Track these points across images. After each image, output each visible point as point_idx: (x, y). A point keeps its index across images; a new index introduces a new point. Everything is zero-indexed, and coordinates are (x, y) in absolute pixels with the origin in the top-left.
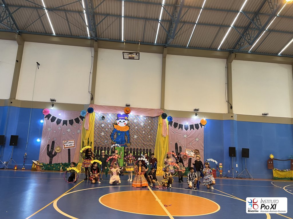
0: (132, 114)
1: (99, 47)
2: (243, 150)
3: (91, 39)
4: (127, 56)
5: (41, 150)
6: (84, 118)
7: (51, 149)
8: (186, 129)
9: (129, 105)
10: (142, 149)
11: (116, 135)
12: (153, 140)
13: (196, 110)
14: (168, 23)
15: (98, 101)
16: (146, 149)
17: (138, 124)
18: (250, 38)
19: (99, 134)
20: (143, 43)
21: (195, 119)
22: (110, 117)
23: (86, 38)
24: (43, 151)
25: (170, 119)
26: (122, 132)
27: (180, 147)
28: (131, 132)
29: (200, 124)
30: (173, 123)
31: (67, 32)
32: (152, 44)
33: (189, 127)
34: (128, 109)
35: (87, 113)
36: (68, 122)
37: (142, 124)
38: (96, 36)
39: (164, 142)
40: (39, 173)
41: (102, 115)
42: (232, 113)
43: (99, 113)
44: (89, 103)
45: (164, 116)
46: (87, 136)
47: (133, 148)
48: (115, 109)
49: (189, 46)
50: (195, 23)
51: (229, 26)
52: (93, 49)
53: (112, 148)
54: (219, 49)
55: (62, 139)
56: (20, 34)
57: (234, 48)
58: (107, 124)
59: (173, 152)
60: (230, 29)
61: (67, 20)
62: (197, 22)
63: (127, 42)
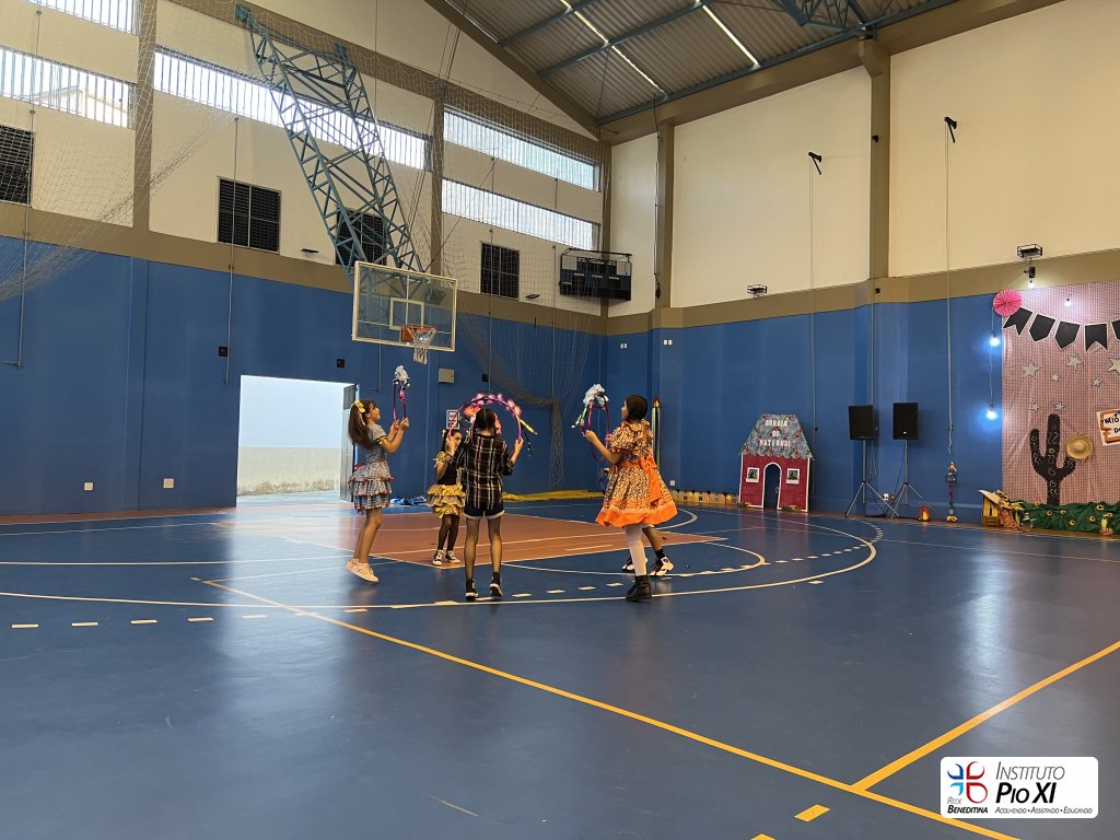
5: (1006, 454)
7: (1048, 447)
24: (1016, 454)
36: (1109, 331)
40: (1012, 537)
55: (1091, 405)
56: (873, 33)
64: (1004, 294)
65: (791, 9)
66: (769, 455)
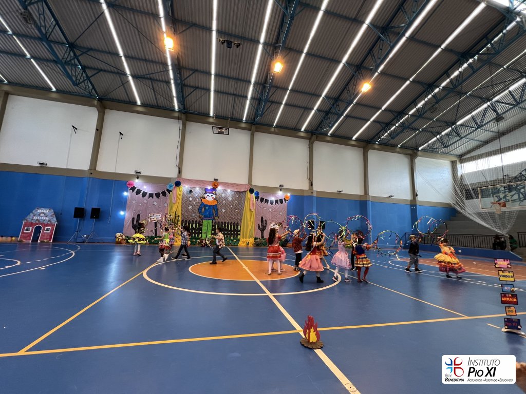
0: (219, 189)
1: (187, 120)
3: (179, 112)
4: (216, 130)
5: (125, 223)
6: (171, 191)
8: (272, 203)
9: (217, 180)
10: (230, 222)
11: (203, 209)
12: (240, 214)
13: (281, 186)
14: (257, 101)
15: (186, 175)
16: (233, 222)
17: (226, 199)
18: (330, 121)
19: (186, 208)
20: (232, 119)
21: (280, 194)
22: (198, 190)
23: (173, 110)
24: (128, 224)
25: (257, 194)
26: (210, 206)
27: (265, 220)
29: (284, 199)
30: (260, 198)
31: (154, 102)
32: (241, 121)
34: (216, 184)
35: (174, 186)
36: (154, 195)
37: (230, 199)
38: (184, 108)
39: (251, 216)
41: (190, 189)
42: (312, 190)
43: (187, 187)
44: (177, 176)
45: (252, 191)
46: (174, 210)
47: (220, 222)
48: (203, 183)
49: (276, 125)
50: (281, 103)
51: (312, 109)
52: (181, 122)
53: (200, 221)
54: (303, 129)
55: (148, 212)
56: (100, 100)
57: (316, 130)
58: (195, 198)
59: (259, 225)
60: (313, 112)
61: (153, 89)
62: (284, 102)
63: (217, 116)
64: (130, 182)
65: (71, 79)
66: (37, 222)
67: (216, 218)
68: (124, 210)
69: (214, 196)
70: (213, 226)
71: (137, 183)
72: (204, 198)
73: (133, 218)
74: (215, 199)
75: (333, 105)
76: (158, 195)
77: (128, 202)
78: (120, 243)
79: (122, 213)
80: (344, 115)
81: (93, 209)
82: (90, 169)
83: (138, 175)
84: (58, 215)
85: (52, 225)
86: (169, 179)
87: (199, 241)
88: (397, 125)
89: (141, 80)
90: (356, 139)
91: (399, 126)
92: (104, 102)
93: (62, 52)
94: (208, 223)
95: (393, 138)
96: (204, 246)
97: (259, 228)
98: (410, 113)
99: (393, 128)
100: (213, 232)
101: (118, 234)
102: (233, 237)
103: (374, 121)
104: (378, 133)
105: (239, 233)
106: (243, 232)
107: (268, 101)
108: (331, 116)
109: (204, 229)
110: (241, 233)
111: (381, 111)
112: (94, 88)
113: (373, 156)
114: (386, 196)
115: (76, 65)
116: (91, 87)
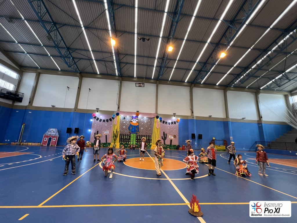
0: (140, 116)
1: (123, 80)
2: (199, 135)
3: (118, 76)
4: (137, 85)
6: (114, 118)
8: (169, 124)
9: (138, 111)
10: (146, 135)
11: (131, 128)
12: (151, 130)
13: (174, 114)
14: (159, 68)
15: (121, 109)
16: (147, 135)
17: (143, 122)
18: (202, 76)
19: (122, 127)
20: (146, 78)
21: (174, 119)
22: (128, 117)
23: (115, 76)
24: (92, 136)
25: (161, 119)
26: (135, 126)
27: (166, 134)
28: (140, 126)
29: (177, 121)
30: (162, 121)
31: (106, 72)
32: (150, 79)
33: (171, 123)
35: (116, 115)
36: (106, 121)
37: (146, 122)
38: (121, 74)
39: (157, 131)
41: (124, 117)
42: (193, 115)
43: (122, 116)
44: (117, 110)
45: (157, 117)
46: (116, 128)
47: (140, 135)
48: (131, 113)
49: (171, 80)
50: (173, 68)
51: (191, 70)
52: (119, 81)
53: (129, 135)
54: (186, 81)
55: (102, 130)
56: (80, 73)
57: (194, 81)
58: (127, 122)
59: (162, 136)
60: (191, 71)
61: (106, 66)
62: (174, 67)
63: (138, 77)
64: (94, 114)
65: (67, 64)
66: (50, 135)
67: (138, 133)
68: (90, 128)
69: (137, 120)
70: (136, 137)
71: (97, 114)
72: (132, 122)
73: (95, 133)
74: (137, 122)
75: (203, 67)
76: (107, 121)
77: (92, 125)
78: (88, 146)
79: (89, 130)
80: (210, 71)
81: (76, 128)
82: (75, 108)
83: (98, 110)
84: (59, 132)
85: (56, 137)
86: (113, 112)
87: (129, 146)
88: (244, 75)
89: (99, 61)
90: (219, 85)
91: (246, 75)
92: (82, 74)
93: (64, 52)
94: (134, 136)
95: (242, 83)
96: (132, 149)
97: (162, 138)
98: (253, 67)
99: (242, 77)
100: (136, 141)
101: (87, 142)
102: (148, 144)
103: (229, 74)
104: (233, 81)
105: (151, 141)
106: (153, 141)
107: (165, 67)
108: (202, 72)
109: (132, 139)
110: (152, 141)
111: (233, 67)
112: (77, 67)
113: (230, 94)
114: (241, 118)
115: (70, 58)
116: (76, 67)
